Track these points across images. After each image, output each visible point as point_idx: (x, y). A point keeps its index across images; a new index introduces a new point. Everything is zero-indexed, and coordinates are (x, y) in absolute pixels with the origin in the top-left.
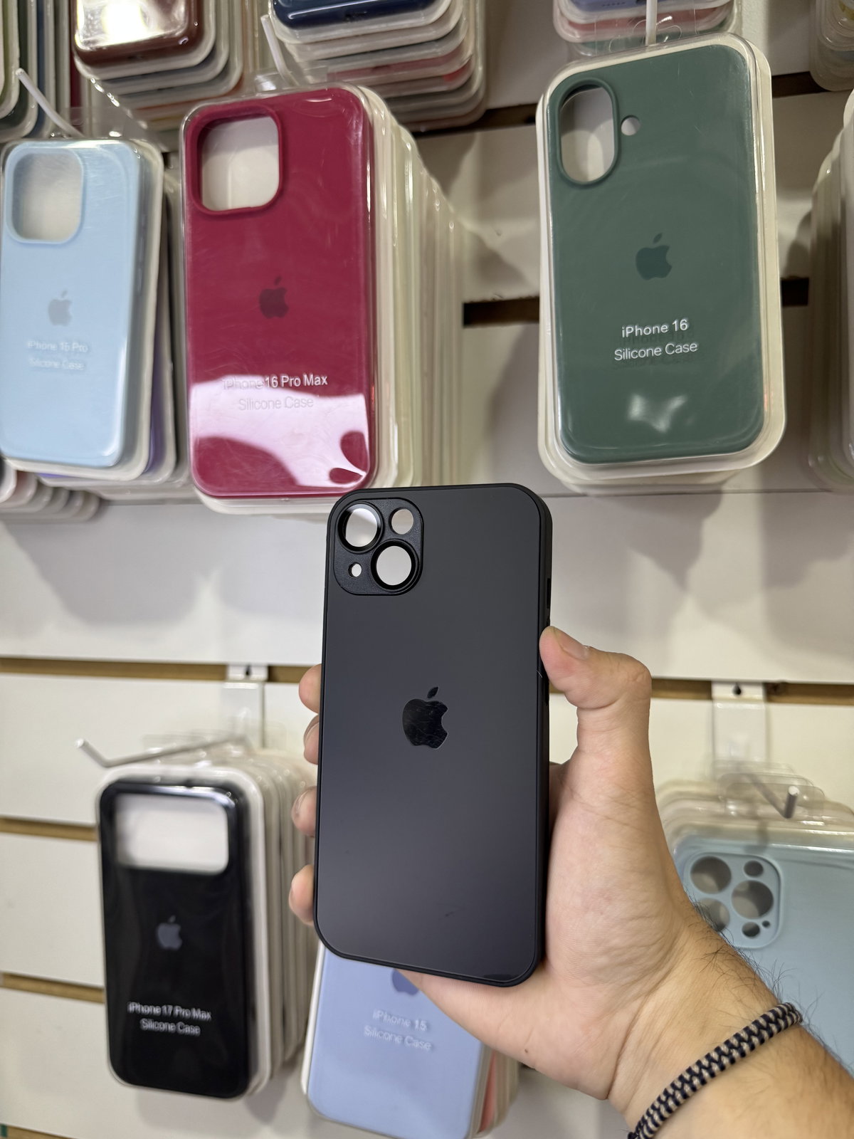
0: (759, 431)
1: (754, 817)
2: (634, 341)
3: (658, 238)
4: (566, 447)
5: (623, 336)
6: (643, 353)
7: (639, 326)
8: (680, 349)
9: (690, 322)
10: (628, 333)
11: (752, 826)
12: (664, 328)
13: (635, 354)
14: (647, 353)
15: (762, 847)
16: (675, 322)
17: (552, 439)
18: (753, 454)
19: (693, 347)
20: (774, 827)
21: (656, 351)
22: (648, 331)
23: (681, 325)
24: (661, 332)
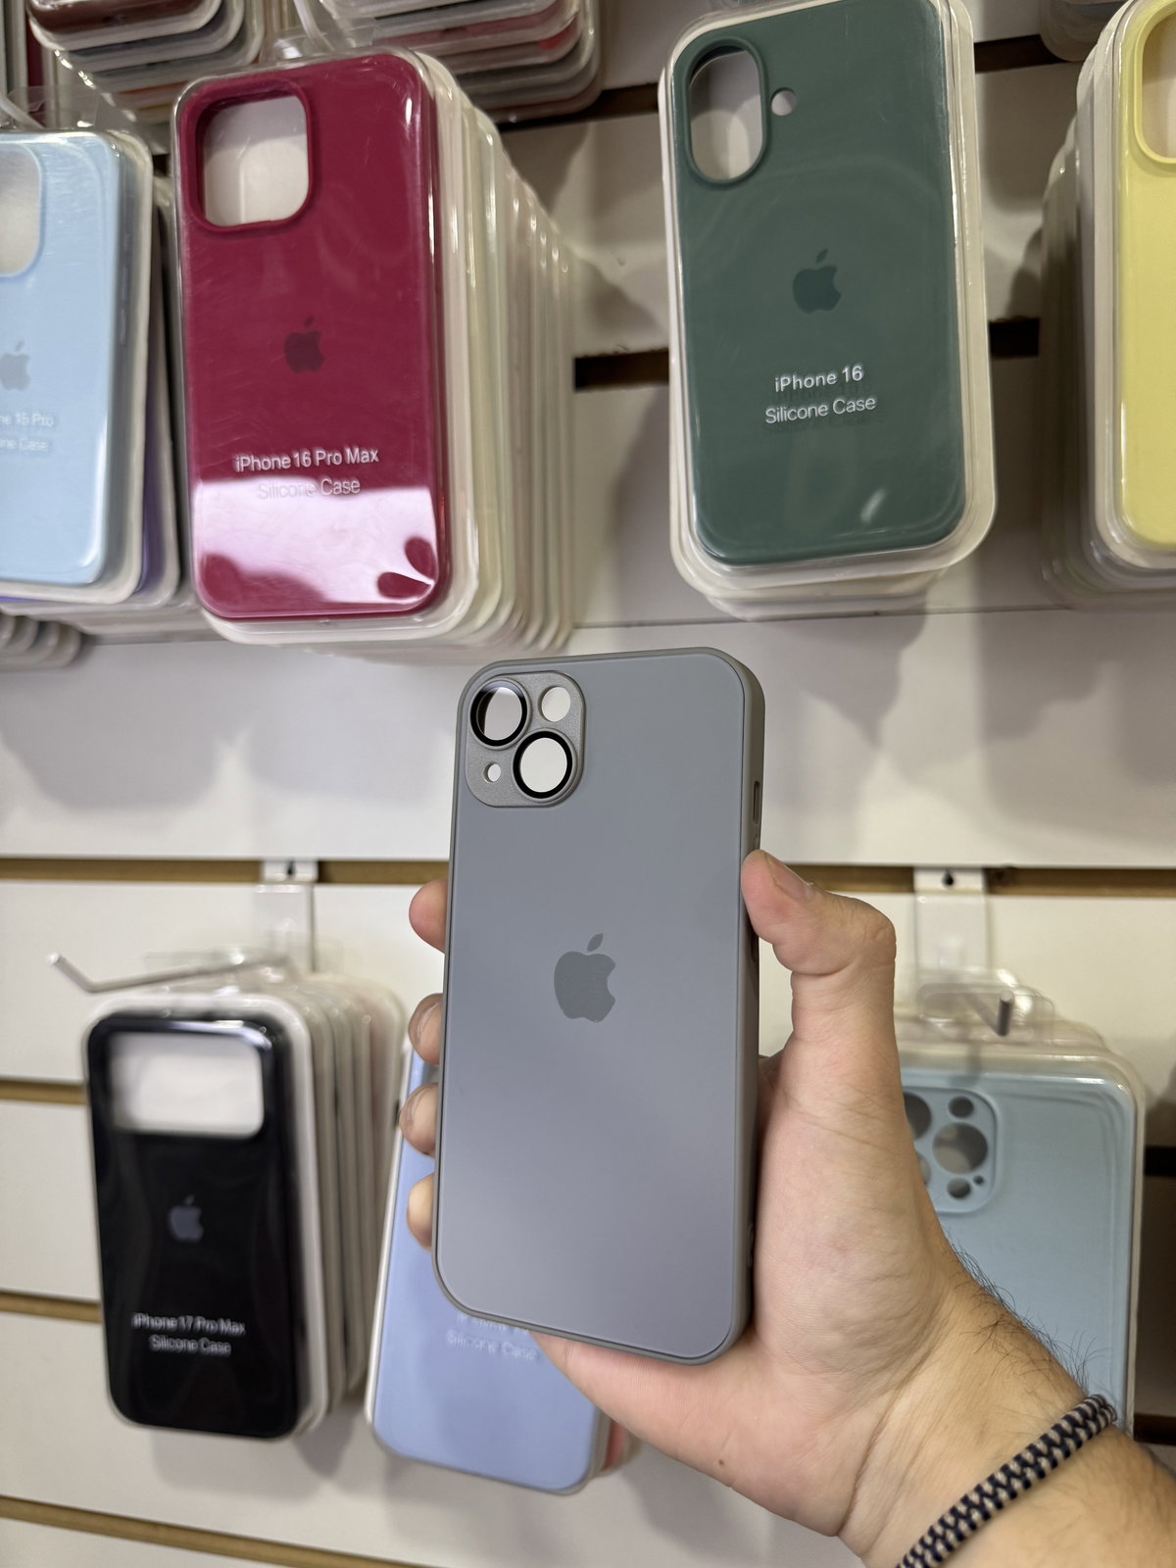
0: (959, 516)
1: (963, 1040)
2: (793, 397)
3: (822, 255)
4: (703, 543)
5: (777, 390)
6: (803, 412)
7: (798, 377)
8: (853, 406)
9: (865, 369)
10: (783, 385)
11: (959, 1051)
12: (831, 378)
13: (793, 414)
14: (808, 412)
15: (972, 1078)
16: (846, 370)
17: (685, 534)
18: (953, 549)
19: (870, 403)
20: (988, 1053)
21: (821, 410)
22: (809, 382)
23: (854, 374)
24: (827, 383)
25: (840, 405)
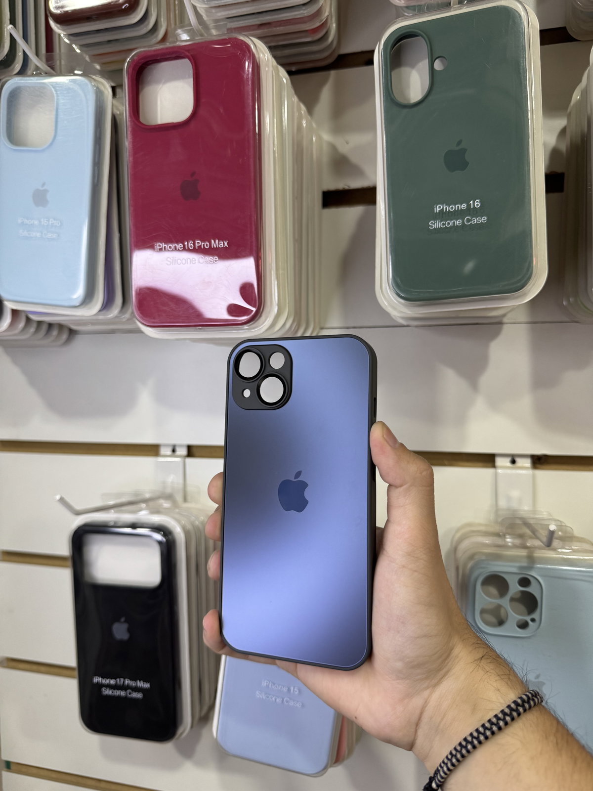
0: (529, 278)
1: (524, 547)
2: (443, 215)
3: (459, 143)
4: (395, 290)
5: (435, 212)
6: (449, 224)
7: (446, 205)
8: (475, 221)
9: (481, 202)
10: (438, 210)
11: (523, 553)
12: (464, 206)
13: (444, 224)
14: (451, 223)
15: (530, 568)
16: (472, 202)
17: (385, 285)
18: (525, 295)
19: (484, 219)
20: (538, 554)
21: (458, 223)
22: (452, 208)
23: (475, 204)
24: (461, 209)
25: (468, 220)
